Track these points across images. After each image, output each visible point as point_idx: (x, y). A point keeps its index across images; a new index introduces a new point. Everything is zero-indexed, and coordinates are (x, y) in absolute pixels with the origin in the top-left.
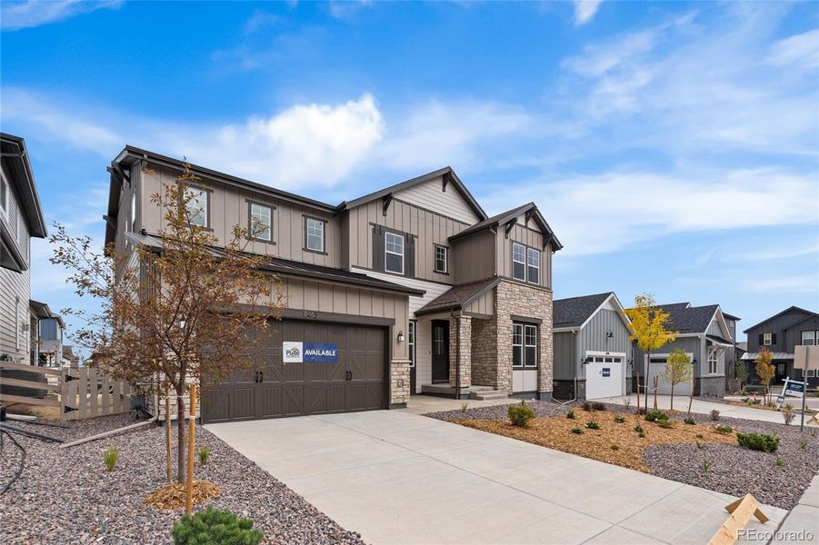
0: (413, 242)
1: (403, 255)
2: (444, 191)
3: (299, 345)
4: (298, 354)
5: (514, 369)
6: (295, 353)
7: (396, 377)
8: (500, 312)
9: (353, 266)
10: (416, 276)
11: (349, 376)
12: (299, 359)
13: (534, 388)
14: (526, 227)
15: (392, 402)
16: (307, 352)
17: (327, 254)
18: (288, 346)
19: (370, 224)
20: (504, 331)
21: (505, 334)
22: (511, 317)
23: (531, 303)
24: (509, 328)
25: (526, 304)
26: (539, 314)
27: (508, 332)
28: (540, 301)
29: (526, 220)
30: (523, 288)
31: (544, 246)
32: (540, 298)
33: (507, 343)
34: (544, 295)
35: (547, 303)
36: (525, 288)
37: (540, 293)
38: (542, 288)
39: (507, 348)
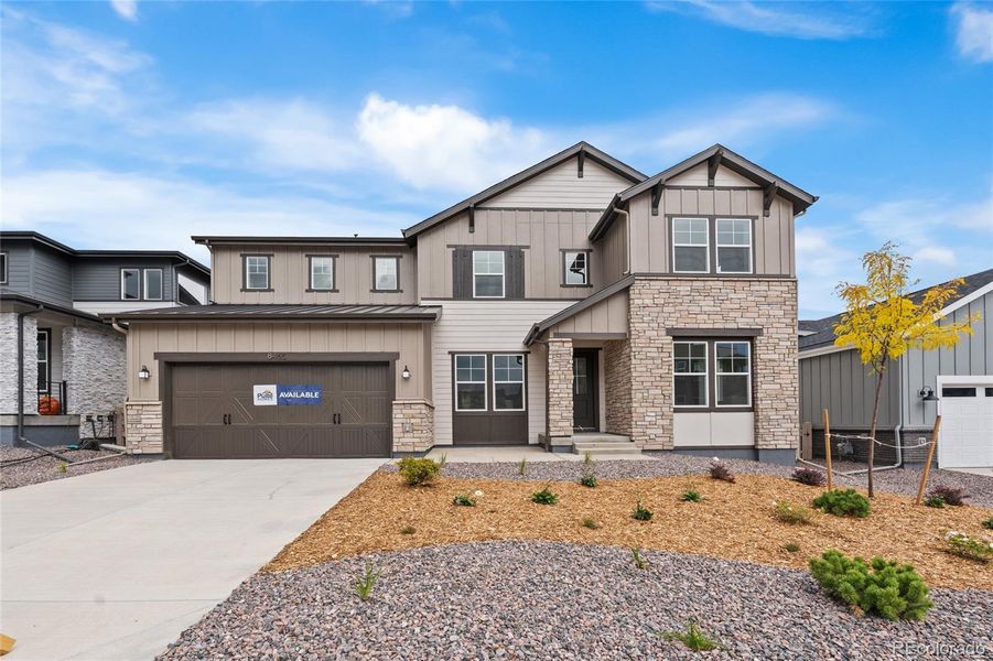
0: (521, 256)
1: (503, 274)
2: (580, 176)
3: (273, 388)
4: (271, 396)
5: (676, 411)
6: (268, 395)
7: (401, 421)
8: (637, 326)
9: (423, 299)
10: (526, 297)
11: (337, 419)
12: (274, 402)
13: (749, 442)
14: (711, 187)
15: (395, 450)
16: (282, 395)
17: (402, 291)
18: (258, 389)
19: (449, 246)
20: (649, 354)
21: (653, 358)
22: (669, 331)
23: (728, 305)
24: (661, 349)
25: (712, 309)
26: (752, 320)
27: (661, 355)
28: (752, 299)
29: (711, 176)
30: (701, 284)
31: (766, 207)
32: (756, 294)
33: (657, 371)
34: (766, 288)
35: (779, 299)
36: (707, 283)
37: (756, 287)
38: (758, 278)
39: (658, 379)
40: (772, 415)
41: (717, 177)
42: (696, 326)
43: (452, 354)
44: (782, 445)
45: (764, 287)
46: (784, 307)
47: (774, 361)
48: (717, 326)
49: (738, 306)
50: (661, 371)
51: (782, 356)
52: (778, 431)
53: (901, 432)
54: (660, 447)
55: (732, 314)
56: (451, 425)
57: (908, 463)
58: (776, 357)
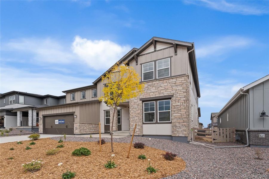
5: (145, 124)
7: (75, 127)
13: (170, 134)
14: (155, 51)
18: (56, 121)
19: (104, 84)
20: (134, 107)
21: (136, 108)
22: (141, 99)
23: (161, 88)
24: (138, 105)
25: (154, 91)
26: (170, 92)
27: (138, 107)
28: (170, 85)
29: (155, 48)
30: (151, 83)
31: (176, 52)
32: (172, 83)
33: (137, 112)
34: (175, 80)
35: (180, 84)
36: (153, 83)
37: (171, 81)
38: (172, 77)
39: (137, 114)
40: (177, 125)
41: (157, 47)
42: (149, 97)
43: (104, 111)
44: (181, 135)
45: (174, 80)
46: (182, 86)
47: (178, 105)
48: (156, 96)
49: (164, 88)
50: (138, 112)
51: (181, 104)
52: (180, 130)
53: (248, 132)
54: (138, 135)
55: (162, 91)
56: (104, 128)
57: (252, 145)
58: (179, 104)
